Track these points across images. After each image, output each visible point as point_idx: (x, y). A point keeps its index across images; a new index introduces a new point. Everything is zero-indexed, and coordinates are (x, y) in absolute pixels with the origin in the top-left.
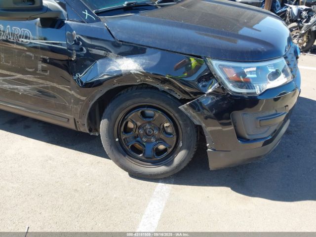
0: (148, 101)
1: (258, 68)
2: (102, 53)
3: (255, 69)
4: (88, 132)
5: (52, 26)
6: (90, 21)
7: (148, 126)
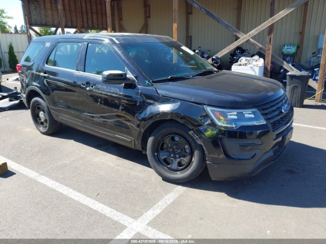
0: (175, 130)
1: (237, 112)
2: (152, 102)
3: (236, 113)
4: (141, 149)
5: (130, 88)
6: (148, 85)
7: (175, 147)
